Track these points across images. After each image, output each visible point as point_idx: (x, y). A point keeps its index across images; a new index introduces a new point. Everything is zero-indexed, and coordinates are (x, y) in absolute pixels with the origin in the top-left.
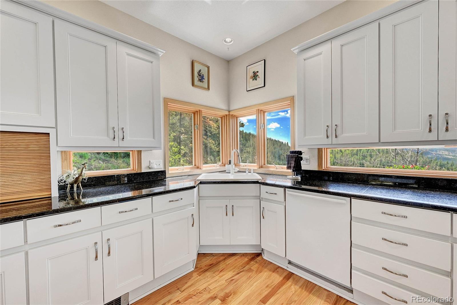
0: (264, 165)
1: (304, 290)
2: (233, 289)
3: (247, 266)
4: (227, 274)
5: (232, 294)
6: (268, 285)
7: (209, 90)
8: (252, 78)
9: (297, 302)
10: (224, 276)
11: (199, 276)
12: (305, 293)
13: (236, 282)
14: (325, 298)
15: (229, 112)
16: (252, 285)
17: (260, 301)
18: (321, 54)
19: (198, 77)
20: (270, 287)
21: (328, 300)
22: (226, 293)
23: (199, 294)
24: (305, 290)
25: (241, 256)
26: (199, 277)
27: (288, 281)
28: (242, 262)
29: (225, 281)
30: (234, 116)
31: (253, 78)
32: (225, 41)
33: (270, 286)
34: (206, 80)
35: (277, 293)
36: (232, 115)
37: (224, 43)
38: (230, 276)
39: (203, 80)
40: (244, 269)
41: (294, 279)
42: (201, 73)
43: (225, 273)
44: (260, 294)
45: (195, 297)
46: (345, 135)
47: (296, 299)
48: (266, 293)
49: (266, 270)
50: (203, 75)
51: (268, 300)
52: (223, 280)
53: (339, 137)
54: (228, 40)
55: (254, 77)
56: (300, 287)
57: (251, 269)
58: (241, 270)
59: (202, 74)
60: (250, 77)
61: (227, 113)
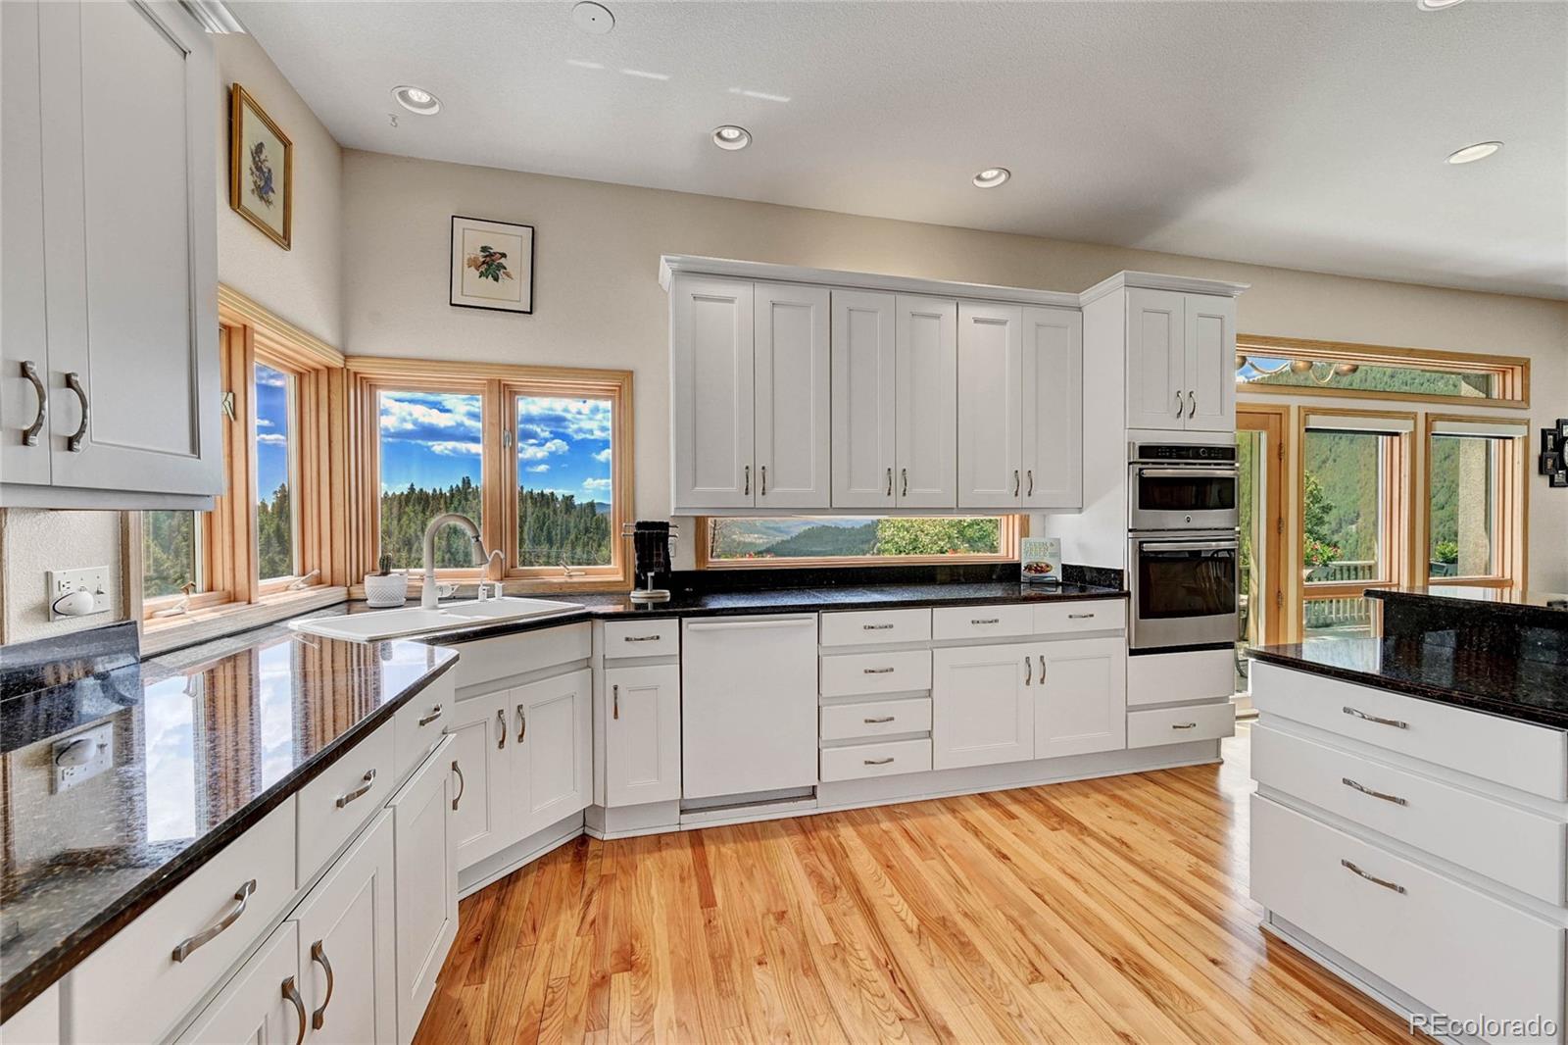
0: (512, 567)
1: (746, 843)
2: (619, 933)
3: (587, 876)
4: (562, 924)
5: (634, 942)
6: (681, 877)
7: (289, 245)
8: (473, 263)
9: (757, 864)
10: (559, 933)
11: (482, 982)
12: (752, 846)
13: (606, 919)
14: (783, 832)
15: (345, 361)
16: (651, 900)
17: (702, 908)
18: (730, 301)
19: (252, 173)
20: (690, 876)
21: (789, 832)
22: (618, 952)
23: (547, 1009)
24: (747, 841)
25: (539, 868)
26: (486, 987)
27: (706, 848)
28: (561, 879)
29: (577, 935)
30: (361, 378)
31: (482, 269)
32: (404, 95)
33: (685, 874)
34: (277, 198)
35: (712, 874)
36: (356, 374)
37: (398, 98)
38: (576, 921)
39: (270, 193)
40: (589, 885)
41: (710, 837)
42: (263, 157)
43: (552, 926)
44: (687, 900)
45: (548, 1022)
46: (777, 490)
47: (751, 862)
48: (695, 889)
49: (638, 857)
50: (270, 170)
51: (714, 896)
52: (569, 941)
53: (772, 492)
54: (415, 95)
55: (485, 266)
56: (735, 842)
57: (605, 875)
58: (586, 892)
59: (267, 164)
60: (469, 260)
61: (337, 362)
